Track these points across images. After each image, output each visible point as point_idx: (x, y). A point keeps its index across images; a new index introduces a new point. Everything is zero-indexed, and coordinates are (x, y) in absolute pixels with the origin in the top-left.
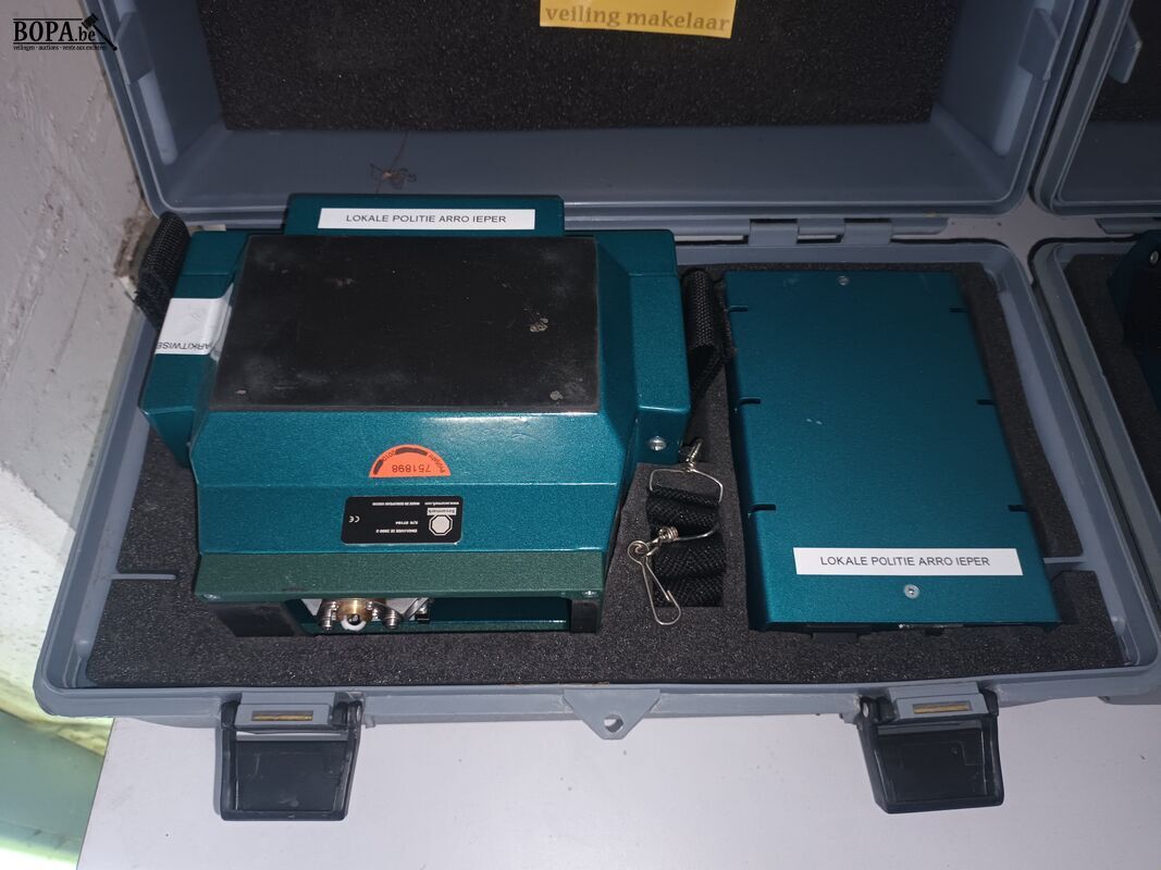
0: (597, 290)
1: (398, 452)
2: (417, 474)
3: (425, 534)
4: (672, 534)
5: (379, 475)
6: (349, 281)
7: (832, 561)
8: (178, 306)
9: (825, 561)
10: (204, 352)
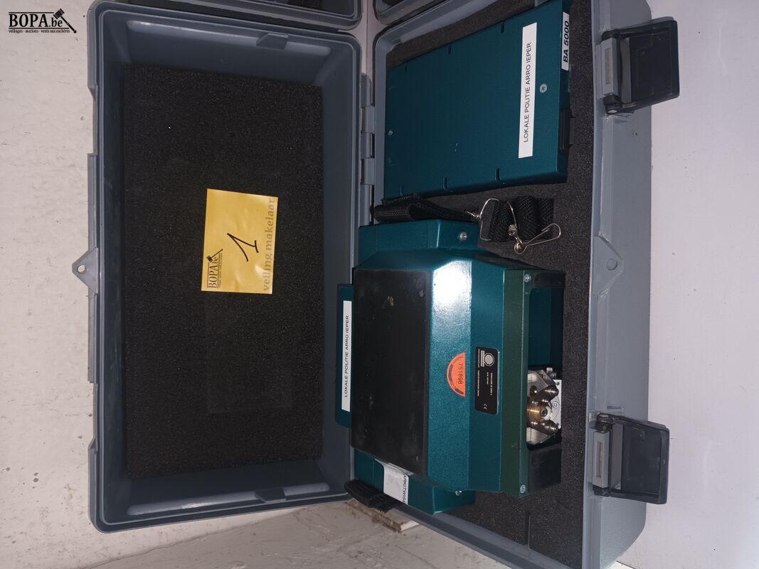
0: (376, 270)
1: (451, 380)
2: (464, 370)
3: (493, 369)
4: (513, 228)
5: (464, 392)
6: (371, 398)
7: (526, 136)
8: (388, 490)
9: (526, 139)
10: (407, 478)
